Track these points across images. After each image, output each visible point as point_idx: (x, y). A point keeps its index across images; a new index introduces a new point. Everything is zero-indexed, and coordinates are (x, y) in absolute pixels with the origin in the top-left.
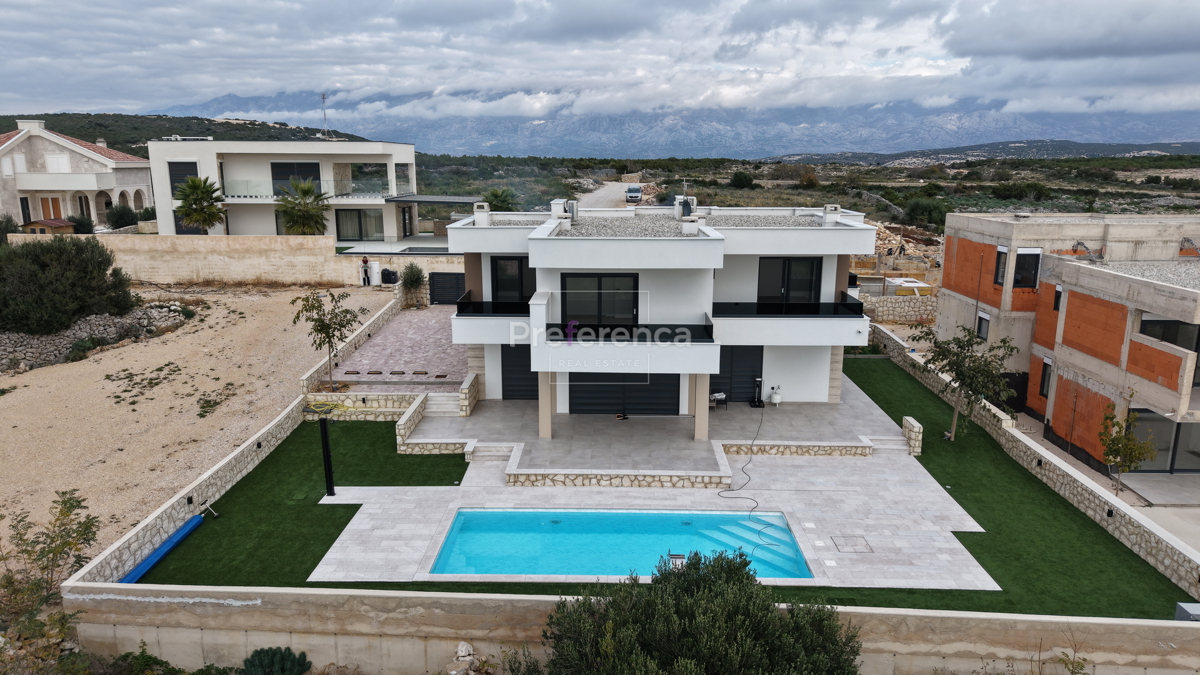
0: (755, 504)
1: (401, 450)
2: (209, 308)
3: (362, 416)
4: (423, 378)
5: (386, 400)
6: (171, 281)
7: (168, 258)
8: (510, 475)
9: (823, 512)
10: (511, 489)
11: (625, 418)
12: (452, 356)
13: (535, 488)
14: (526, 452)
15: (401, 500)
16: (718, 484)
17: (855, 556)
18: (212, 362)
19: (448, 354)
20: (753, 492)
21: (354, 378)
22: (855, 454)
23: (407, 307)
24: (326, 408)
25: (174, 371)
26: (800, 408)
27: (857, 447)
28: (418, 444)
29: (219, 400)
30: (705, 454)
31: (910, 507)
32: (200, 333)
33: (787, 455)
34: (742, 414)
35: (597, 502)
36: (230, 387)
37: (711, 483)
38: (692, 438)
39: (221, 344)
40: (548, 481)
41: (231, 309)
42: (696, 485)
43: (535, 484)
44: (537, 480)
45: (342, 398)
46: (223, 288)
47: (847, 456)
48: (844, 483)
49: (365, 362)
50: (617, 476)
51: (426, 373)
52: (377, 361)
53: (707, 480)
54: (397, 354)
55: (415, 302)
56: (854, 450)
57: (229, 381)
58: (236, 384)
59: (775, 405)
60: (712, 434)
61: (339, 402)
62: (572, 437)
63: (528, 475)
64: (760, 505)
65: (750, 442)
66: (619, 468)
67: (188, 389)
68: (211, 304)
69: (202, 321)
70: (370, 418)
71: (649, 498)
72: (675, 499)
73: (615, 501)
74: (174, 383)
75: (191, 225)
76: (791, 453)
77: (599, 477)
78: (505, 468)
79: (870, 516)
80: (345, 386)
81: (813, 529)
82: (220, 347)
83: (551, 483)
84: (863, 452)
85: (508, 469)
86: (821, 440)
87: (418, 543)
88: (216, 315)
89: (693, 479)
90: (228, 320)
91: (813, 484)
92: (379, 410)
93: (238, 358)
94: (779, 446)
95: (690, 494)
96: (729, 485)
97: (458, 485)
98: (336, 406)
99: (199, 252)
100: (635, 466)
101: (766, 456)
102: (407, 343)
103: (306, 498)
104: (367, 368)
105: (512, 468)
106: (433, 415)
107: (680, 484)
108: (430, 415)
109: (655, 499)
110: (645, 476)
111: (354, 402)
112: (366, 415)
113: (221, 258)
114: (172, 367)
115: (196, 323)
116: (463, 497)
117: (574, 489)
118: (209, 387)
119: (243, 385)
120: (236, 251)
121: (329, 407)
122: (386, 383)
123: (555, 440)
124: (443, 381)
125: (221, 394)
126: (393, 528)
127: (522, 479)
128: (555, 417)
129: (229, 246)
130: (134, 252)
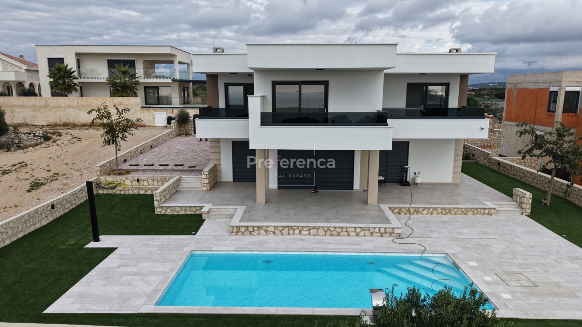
0: (424, 249)
1: (158, 211)
2: (61, 136)
3: (136, 191)
4: (180, 168)
5: (153, 180)
6: (44, 123)
7: (43, 110)
8: (233, 227)
9: (478, 253)
10: (234, 237)
11: (316, 192)
12: (202, 157)
13: (253, 237)
14: (246, 212)
15: (148, 245)
16: (391, 233)
17: (522, 289)
18: (50, 162)
19: (200, 156)
20: (418, 239)
21: (135, 167)
22: (483, 214)
23: (180, 135)
24: (112, 185)
25: (23, 166)
26: (434, 186)
27: (485, 209)
28: (169, 207)
29: (45, 182)
30: (377, 213)
31: (544, 250)
32: (50, 148)
33: (435, 215)
34: (396, 190)
35: (300, 247)
36: (56, 175)
37: (385, 233)
38: (366, 203)
39: (60, 152)
40: (262, 232)
41: (74, 136)
42: (375, 234)
43: (253, 233)
44: (254, 231)
45: (123, 179)
46: (74, 127)
47: (478, 215)
48: (484, 233)
49: (145, 160)
50: (314, 228)
51: (183, 165)
52: (153, 159)
53: (382, 230)
54: (167, 157)
55: (185, 133)
56: (482, 211)
57: (56, 172)
58: (60, 174)
59: (417, 184)
60: (380, 200)
61: (122, 182)
62: (280, 203)
63: (247, 227)
64: (427, 248)
65: (408, 206)
66: (315, 222)
67: (28, 176)
68: (63, 134)
69: (54, 142)
70: (142, 192)
71: (340, 244)
72: (360, 244)
73: (314, 246)
74: (20, 173)
75: (57, 91)
76: (438, 213)
77: (301, 228)
78: (230, 222)
79: (517, 257)
80: (128, 172)
81: (477, 267)
82: (59, 155)
83: (264, 233)
84: (489, 212)
85: (232, 222)
86: (458, 204)
87: (152, 278)
88: (65, 139)
89: (372, 230)
90: (70, 141)
91: (461, 233)
92: (148, 187)
93: (68, 160)
94: (429, 208)
95: (371, 241)
96: (400, 235)
97: (195, 234)
98: (119, 184)
99: (61, 107)
100: (327, 220)
101: (420, 215)
102: (175, 151)
103: (76, 243)
104: (145, 163)
105: (235, 222)
106: (184, 190)
107: (362, 233)
108: (182, 190)
109: (344, 244)
110: (335, 228)
111: (132, 182)
112: (139, 190)
113: (74, 110)
114: (23, 164)
115: (50, 143)
116: (196, 243)
117: (282, 237)
118: (41, 175)
119: (65, 174)
120: (83, 106)
121: (114, 185)
122: (155, 170)
123: (268, 204)
124: (194, 170)
125: (48, 179)
126: (136, 266)
127: (243, 230)
128: (268, 191)
129: (79, 103)
130: (23, 106)
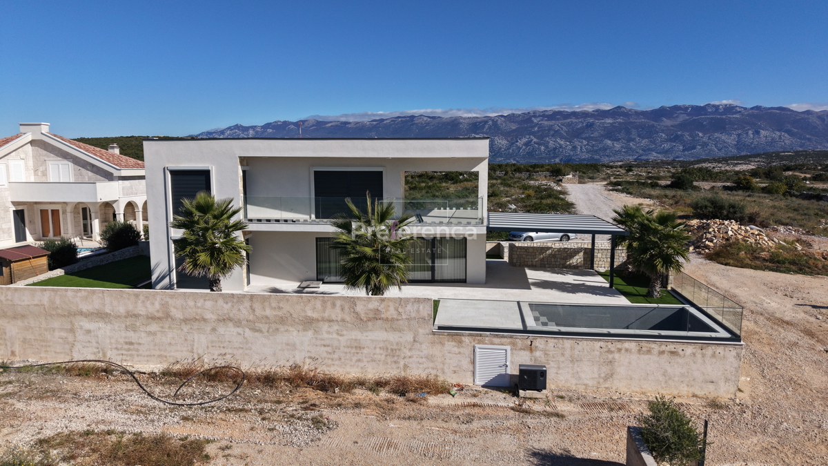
6: (157, 368)
7: (154, 327)
99: (205, 320)
113: (240, 330)
129: (254, 310)
130: (101, 316)
